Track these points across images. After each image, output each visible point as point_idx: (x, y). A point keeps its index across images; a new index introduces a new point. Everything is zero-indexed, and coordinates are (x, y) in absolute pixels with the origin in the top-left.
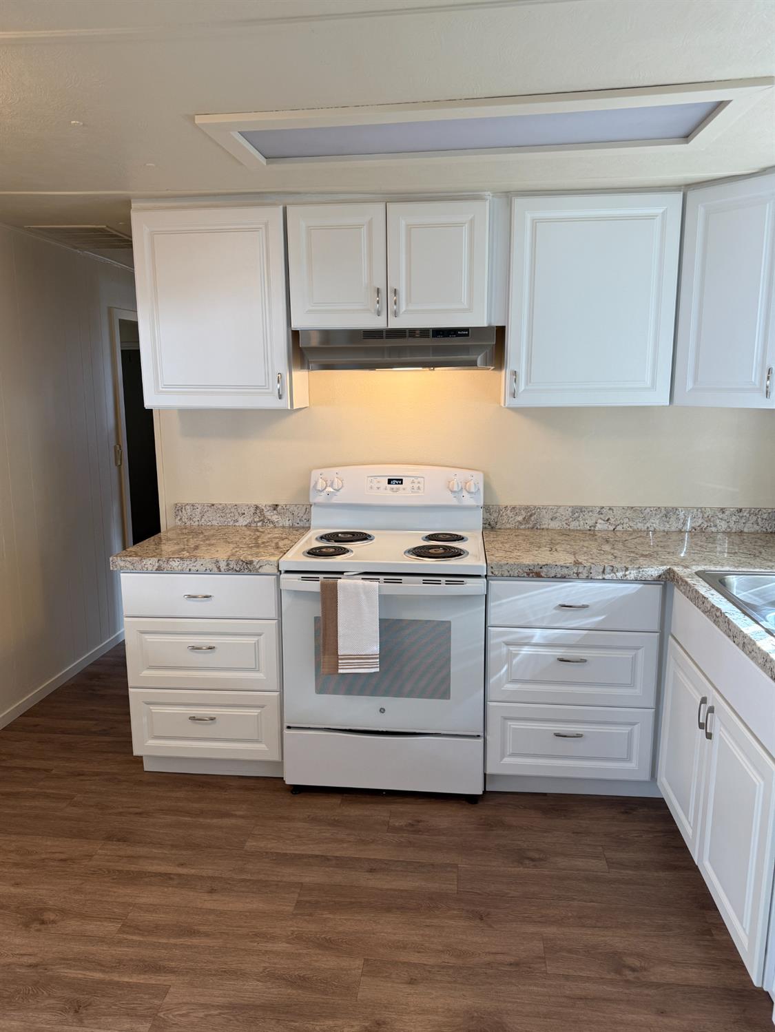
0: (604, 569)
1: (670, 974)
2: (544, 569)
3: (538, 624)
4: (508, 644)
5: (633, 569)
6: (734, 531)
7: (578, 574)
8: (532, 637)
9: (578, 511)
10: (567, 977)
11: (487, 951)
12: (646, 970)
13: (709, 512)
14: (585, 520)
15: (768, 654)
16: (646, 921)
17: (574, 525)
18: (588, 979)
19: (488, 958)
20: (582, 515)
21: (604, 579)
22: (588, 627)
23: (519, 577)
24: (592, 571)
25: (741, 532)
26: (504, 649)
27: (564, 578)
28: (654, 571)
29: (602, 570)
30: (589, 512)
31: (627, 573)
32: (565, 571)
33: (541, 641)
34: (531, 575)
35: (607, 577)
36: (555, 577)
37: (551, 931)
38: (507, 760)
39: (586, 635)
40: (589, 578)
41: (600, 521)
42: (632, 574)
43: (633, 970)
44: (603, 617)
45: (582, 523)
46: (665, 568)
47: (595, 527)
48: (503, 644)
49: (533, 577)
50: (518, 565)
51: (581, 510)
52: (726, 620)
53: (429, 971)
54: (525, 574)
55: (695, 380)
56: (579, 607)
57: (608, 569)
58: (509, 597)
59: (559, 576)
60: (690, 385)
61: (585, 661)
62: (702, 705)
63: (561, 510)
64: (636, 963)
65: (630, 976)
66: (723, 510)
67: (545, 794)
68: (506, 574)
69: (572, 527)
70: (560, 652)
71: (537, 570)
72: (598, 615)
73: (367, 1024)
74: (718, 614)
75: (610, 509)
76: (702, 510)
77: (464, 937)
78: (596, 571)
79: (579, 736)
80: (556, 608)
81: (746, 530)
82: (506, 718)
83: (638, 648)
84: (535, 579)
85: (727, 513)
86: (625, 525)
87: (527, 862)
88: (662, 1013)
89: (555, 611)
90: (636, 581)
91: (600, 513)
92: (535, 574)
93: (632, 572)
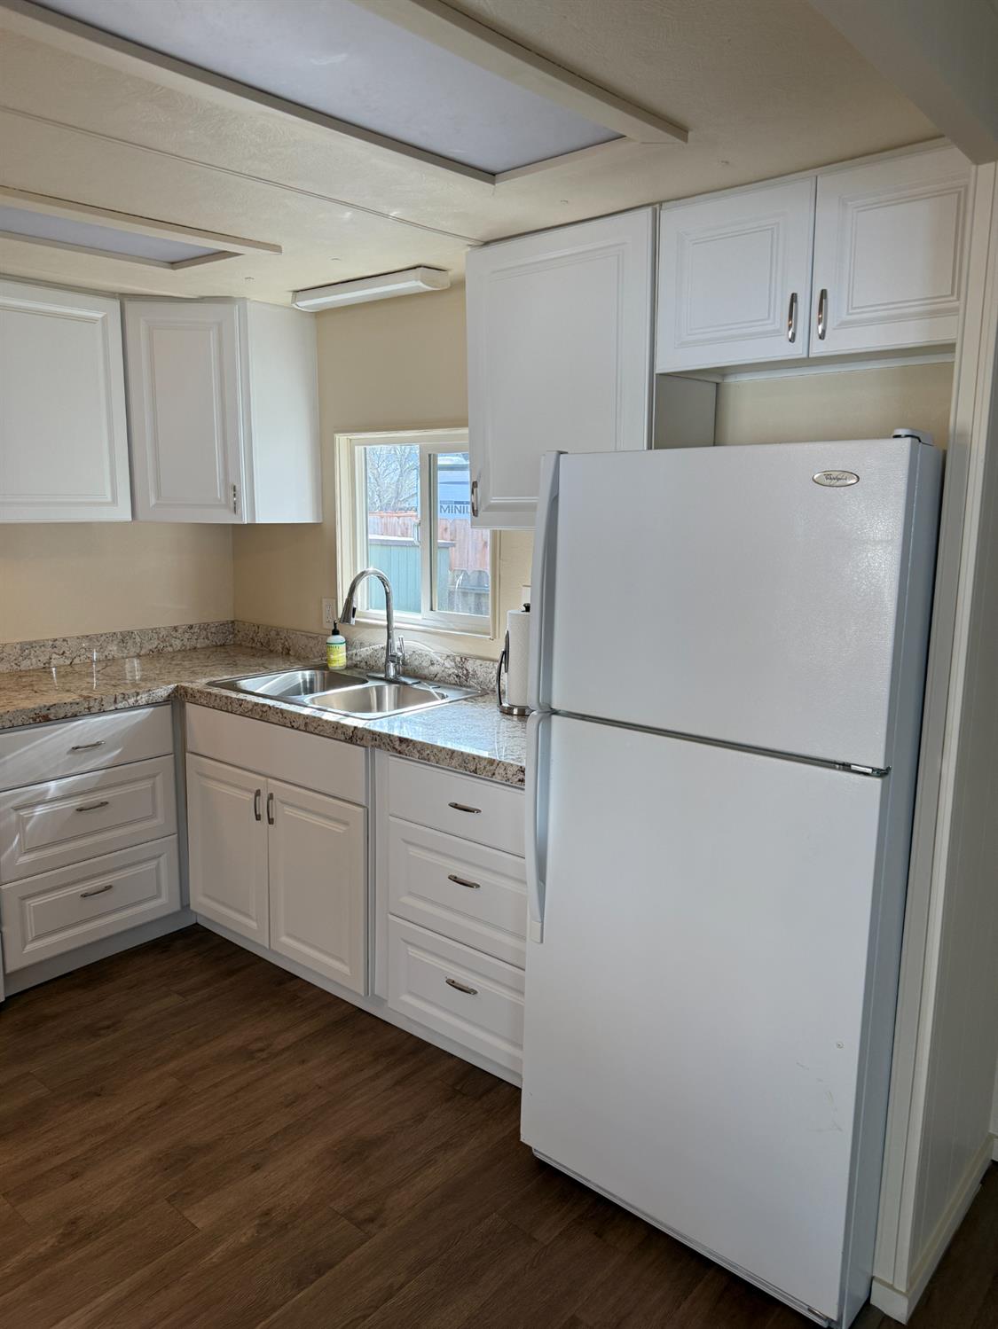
0: (116, 699)
1: (290, 1037)
2: (52, 711)
3: (51, 776)
4: (17, 809)
5: (143, 692)
6: (188, 648)
7: (89, 708)
8: (46, 791)
9: (27, 648)
10: (215, 1086)
11: (127, 1112)
12: (271, 1045)
13: (164, 633)
14: (37, 656)
15: (338, 723)
16: (246, 1016)
17: (25, 665)
18: (233, 1076)
19: (134, 1116)
20: (33, 652)
21: (116, 709)
22: (102, 766)
23: (23, 726)
24: (103, 703)
25: (195, 648)
26: (14, 817)
27: (75, 716)
28: (162, 692)
29: (113, 700)
30: (40, 647)
31: (139, 698)
32: (76, 709)
33: (59, 794)
34: (38, 720)
35: (120, 705)
36: (65, 717)
37: (172, 1066)
38: (29, 948)
39: (103, 775)
40: (102, 712)
41: (54, 656)
42: (143, 699)
43: (261, 1050)
44: (117, 752)
45: (34, 660)
46: (172, 686)
47: (49, 663)
48: (12, 810)
49: (40, 722)
50: (21, 711)
51: (31, 645)
52: (278, 711)
53: (85, 1159)
54: (31, 721)
55: (158, 496)
56: (94, 745)
57: (119, 698)
58: (14, 751)
59: (69, 715)
60: (153, 501)
61: (107, 803)
62: (258, 798)
63: (7, 649)
64: (260, 1045)
65: (264, 1055)
66: (175, 629)
67: (70, 973)
68: (8, 724)
69: (22, 668)
70: (77, 802)
71: (44, 712)
72: (116, 748)
73: (60, 1231)
74: (264, 709)
75: (64, 640)
76: (156, 631)
77: (95, 1117)
78: (107, 702)
79: (108, 888)
80: (68, 753)
81: (198, 646)
82: (24, 898)
83: (154, 776)
84: (44, 723)
85: (180, 631)
86: (82, 657)
87: (102, 1032)
88: (303, 1062)
89: (69, 756)
90: (148, 705)
91: (54, 647)
92: (43, 718)
93: (143, 696)
